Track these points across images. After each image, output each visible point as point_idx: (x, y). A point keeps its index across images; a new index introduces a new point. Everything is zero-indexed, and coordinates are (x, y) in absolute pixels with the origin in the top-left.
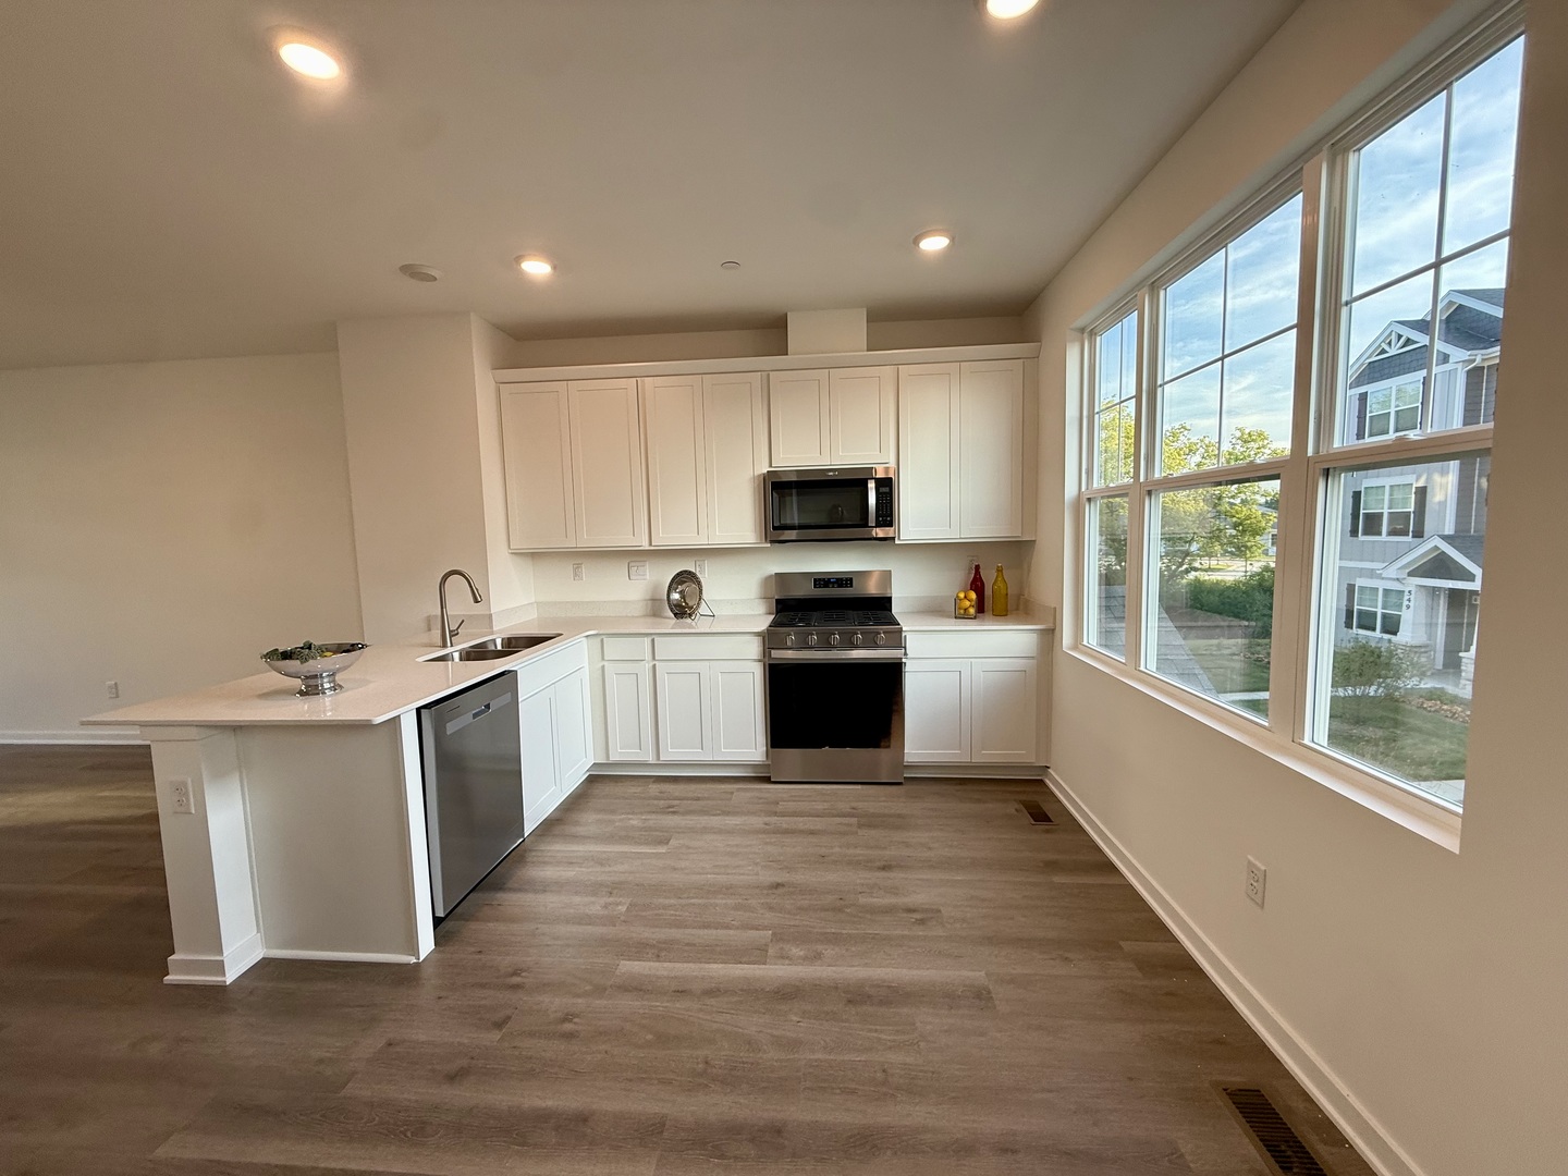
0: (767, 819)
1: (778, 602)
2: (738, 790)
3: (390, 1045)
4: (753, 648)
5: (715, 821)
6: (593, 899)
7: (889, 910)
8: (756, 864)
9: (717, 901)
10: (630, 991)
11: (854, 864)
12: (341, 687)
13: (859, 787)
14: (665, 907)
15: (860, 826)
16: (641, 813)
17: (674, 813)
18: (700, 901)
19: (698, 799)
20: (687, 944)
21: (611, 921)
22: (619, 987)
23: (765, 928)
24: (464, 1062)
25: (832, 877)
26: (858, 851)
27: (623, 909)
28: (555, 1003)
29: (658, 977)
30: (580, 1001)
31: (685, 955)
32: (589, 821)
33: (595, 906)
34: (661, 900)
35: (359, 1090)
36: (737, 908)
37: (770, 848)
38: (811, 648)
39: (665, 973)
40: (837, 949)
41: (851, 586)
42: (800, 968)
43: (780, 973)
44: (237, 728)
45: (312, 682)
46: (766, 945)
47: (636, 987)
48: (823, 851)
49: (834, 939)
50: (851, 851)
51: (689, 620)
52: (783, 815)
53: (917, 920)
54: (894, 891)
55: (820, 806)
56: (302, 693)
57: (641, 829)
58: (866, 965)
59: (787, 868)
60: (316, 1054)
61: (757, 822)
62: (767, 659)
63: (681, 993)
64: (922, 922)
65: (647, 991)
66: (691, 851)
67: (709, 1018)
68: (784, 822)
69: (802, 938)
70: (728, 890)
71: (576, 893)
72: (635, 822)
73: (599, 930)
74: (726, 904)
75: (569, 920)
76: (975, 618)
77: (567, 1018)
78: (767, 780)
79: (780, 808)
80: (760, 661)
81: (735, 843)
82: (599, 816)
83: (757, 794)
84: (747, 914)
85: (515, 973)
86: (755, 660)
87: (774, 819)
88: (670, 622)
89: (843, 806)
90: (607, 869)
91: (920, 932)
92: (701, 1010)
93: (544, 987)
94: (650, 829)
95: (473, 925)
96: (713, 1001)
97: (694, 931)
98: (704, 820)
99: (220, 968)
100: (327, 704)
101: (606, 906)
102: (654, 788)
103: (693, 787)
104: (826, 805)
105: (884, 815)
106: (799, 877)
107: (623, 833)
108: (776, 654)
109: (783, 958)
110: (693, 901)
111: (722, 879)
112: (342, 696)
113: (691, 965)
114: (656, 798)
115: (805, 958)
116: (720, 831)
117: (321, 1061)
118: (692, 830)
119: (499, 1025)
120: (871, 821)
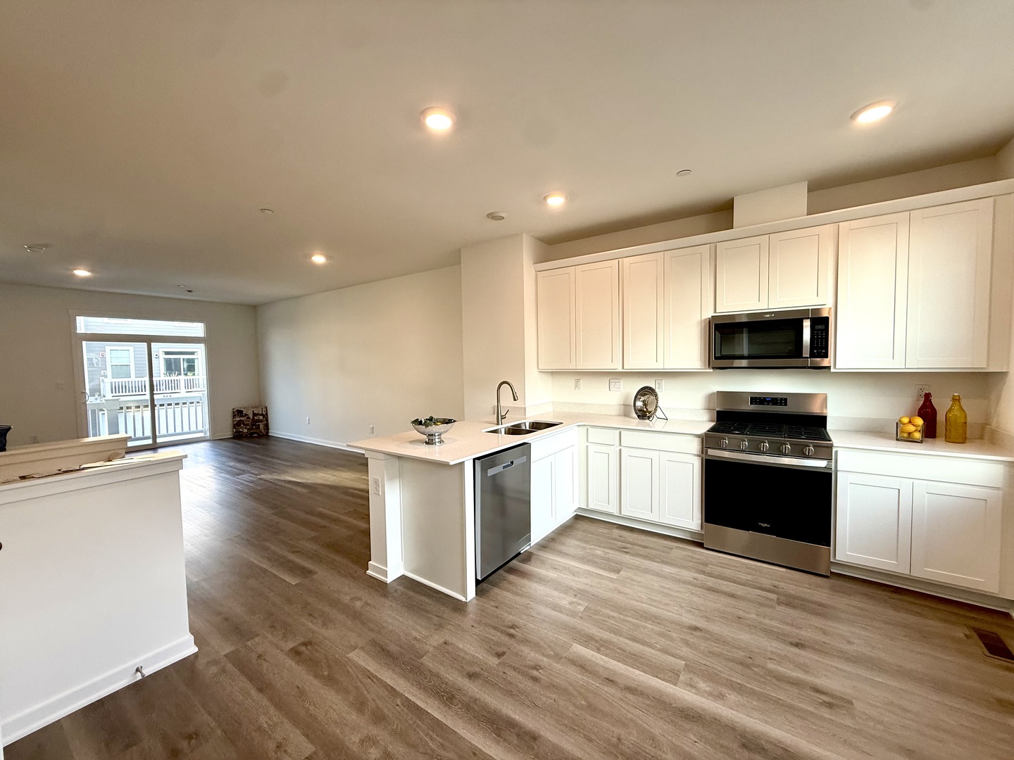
0: (696, 575)
1: (719, 413)
2: (677, 547)
3: (445, 643)
4: (694, 446)
5: (655, 566)
6: (564, 596)
7: (796, 683)
8: (682, 607)
9: (647, 625)
10: (576, 666)
11: (768, 632)
12: (443, 442)
13: (784, 570)
14: (609, 617)
15: (779, 603)
16: (604, 547)
17: (627, 553)
18: (634, 621)
19: (645, 547)
20: (620, 649)
21: (573, 614)
22: (569, 660)
23: (681, 658)
24: (478, 670)
25: (744, 637)
26: (775, 623)
27: (582, 609)
28: (531, 655)
29: (597, 664)
30: (545, 659)
31: (617, 655)
32: (571, 544)
33: (565, 600)
34: (608, 611)
35: (428, 662)
36: (661, 635)
37: (695, 599)
38: (743, 451)
39: (602, 663)
40: (740, 698)
41: (786, 405)
42: (703, 700)
43: (686, 697)
44: (400, 457)
45: (431, 438)
46: (679, 671)
47: (582, 666)
48: (741, 613)
49: (739, 689)
50: (767, 621)
51: (647, 421)
52: (710, 575)
53: (824, 702)
54: (804, 668)
55: (744, 577)
56: (427, 443)
57: (603, 558)
58: (766, 722)
59: (707, 618)
60: (415, 634)
61: (687, 575)
62: (704, 455)
63: (610, 681)
64: (830, 706)
65: (586, 670)
66: (634, 583)
67: (627, 708)
68: (711, 582)
69: (711, 677)
70: (655, 619)
71: (556, 589)
72: (599, 552)
73: (564, 618)
74: (652, 629)
75: (547, 605)
76: (921, 442)
77: (536, 667)
78: (701, 545)
79: (708, 569)
80: (698, 456)
81: (668, 586)
82: (577, 543)
83: (690, 554)
84: (668, 642)
85: (513, 627)
86: (695, 455)
87: (701, 577)
88: (635, 422)
89: (767, 583)
90: (577, 579)
91: (825, 713)
92: (622, 700)
93: (525, 641)
94: (608, 560)
95: (496, 590)
96: (631, 697)
97: (627, 641)
98: (647, 563)
99: (385, 573)
100: (437, 450)
101: (571, 603)
102: (616, 532)
103: (643, 537)
104: (749, 577)
105: (804, 600)
106: (716, 628)
107: (590, 558)
108: (712, 452)
109: (691, 686)
110: (628, 619)
111: (653, 610)
112: (443, 446)
113: (620, 664)
114: (615, 539)
115: (710, 694)
116: (658, 575)
117: (415, 639)
118: (638, 568)
119: (499, 655)
120: (790, 601)
